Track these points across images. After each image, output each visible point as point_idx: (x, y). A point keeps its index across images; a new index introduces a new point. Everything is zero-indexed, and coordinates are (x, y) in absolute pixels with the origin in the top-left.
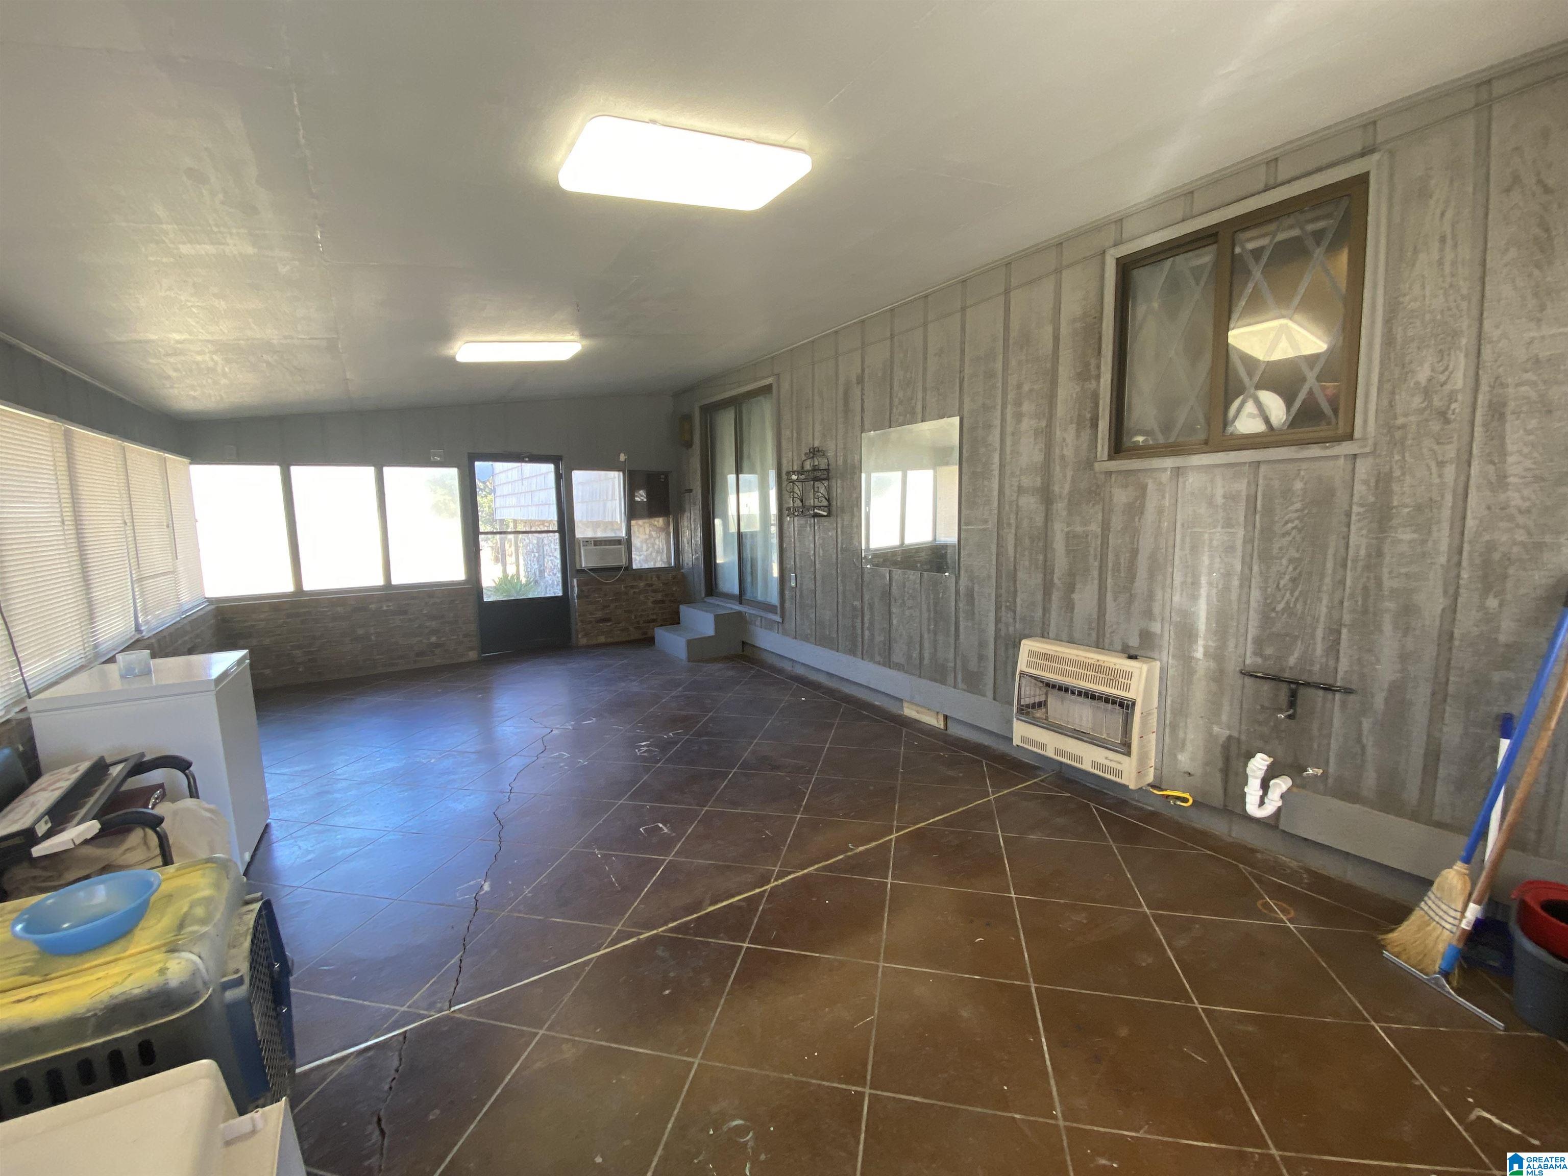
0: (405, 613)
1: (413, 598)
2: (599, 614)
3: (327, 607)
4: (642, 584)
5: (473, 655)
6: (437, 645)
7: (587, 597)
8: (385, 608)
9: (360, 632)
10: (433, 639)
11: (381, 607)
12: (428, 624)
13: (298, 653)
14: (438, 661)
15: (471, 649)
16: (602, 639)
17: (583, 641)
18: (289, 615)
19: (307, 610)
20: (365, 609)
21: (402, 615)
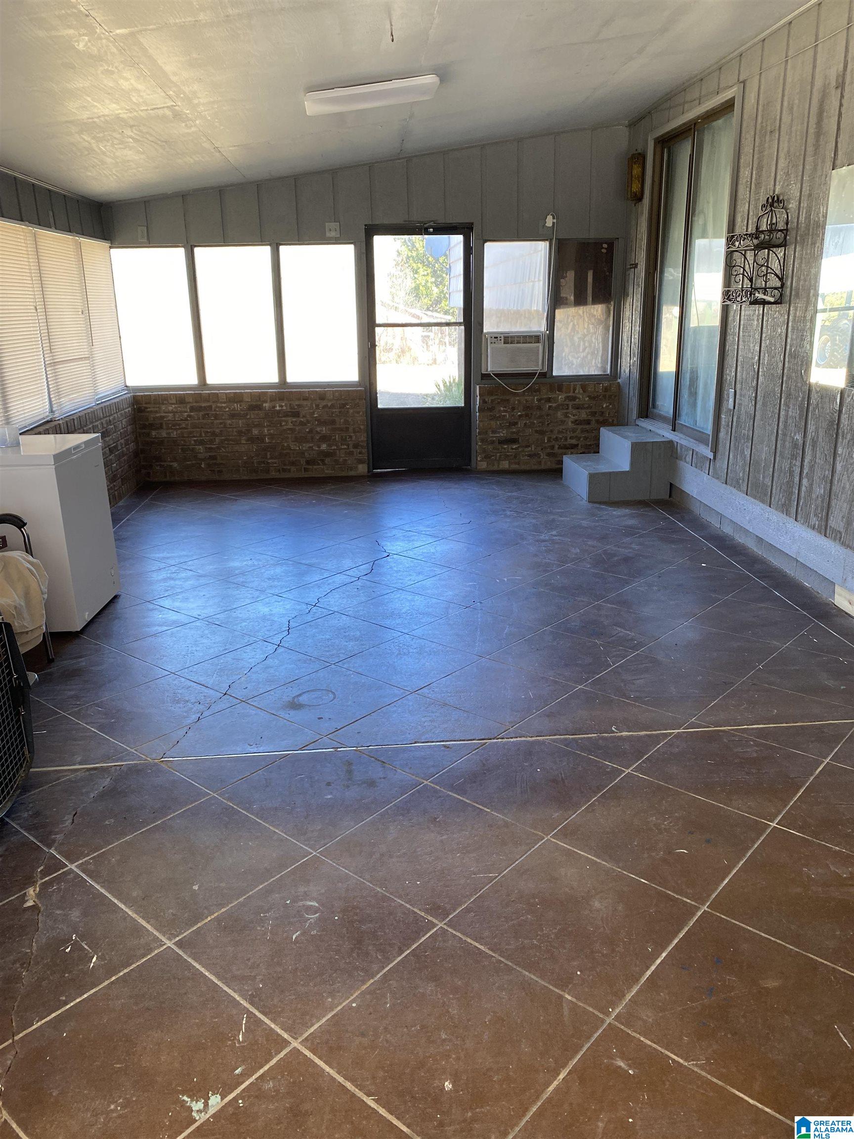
0: (296, 414)
1: (305, 399)
2: (503, 434)
3: (224, 403)
4: (561, 397)
5: (362, 469)
6: (327, 454)
7: (491, 409)
8: (278, 408)
9: (255, 432)
10: (324, 447)
11: (274, 407)
12: (318, 429)
13: (201, 448)
14: (328, 472)
15: (361, 462)
16: (505, 465)
17: (483, 465)
18: (192, 409)
19: (208, 404)
20: (259, 407)
21: (294, 416)
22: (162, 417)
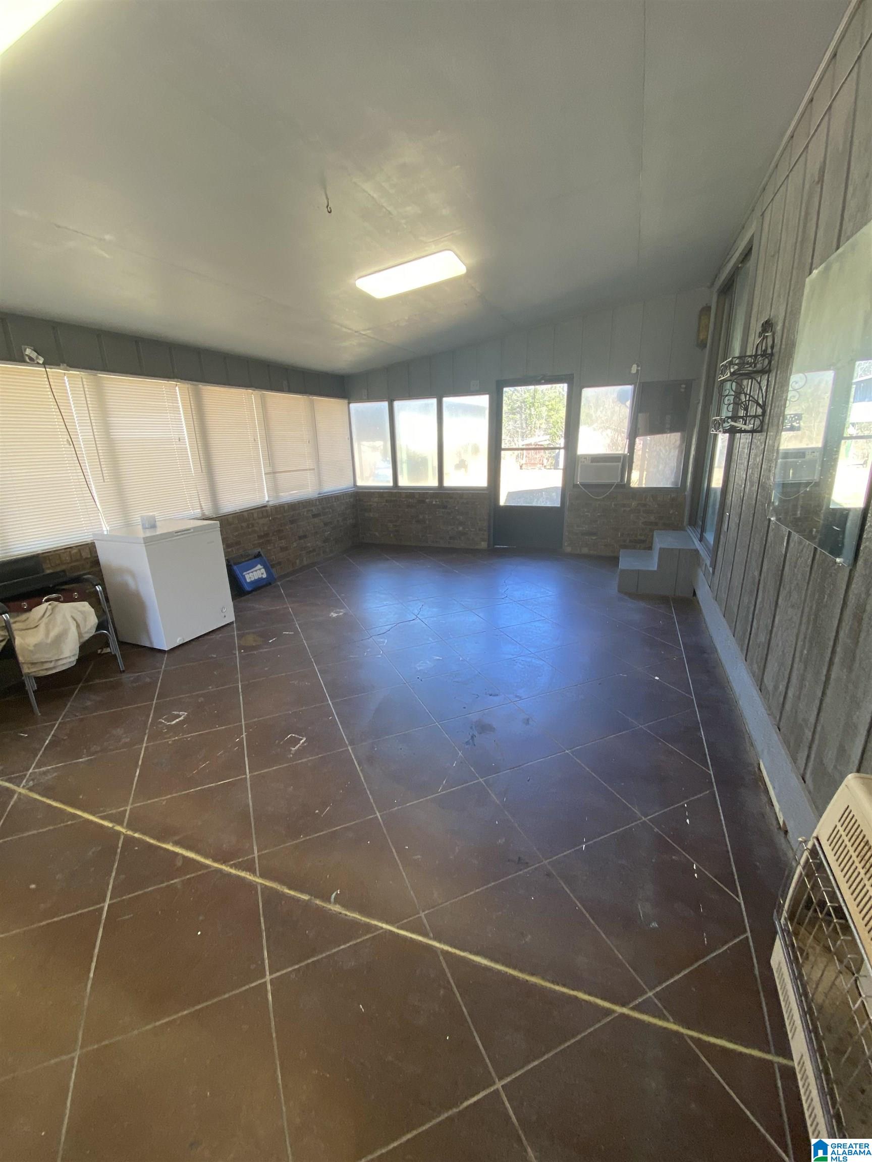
0: (445, 507)
2: (587, 528)
4: (636, 503)
5: (484, 545)
6: (463, 534)
7: (577, 510)
8: (434, 503)
9: (421, 517)
10: (461, 528)
11: (432, 502)
12: (458, 517)
13: (391, 525)
14: (463, 545)
15: (483, 540)
16: (585, 551)
17: (568, 550)
18: (387, 501)
19: (395, 499)
20: (423, 502)
21: (443, 508)
22: (370, 505)
